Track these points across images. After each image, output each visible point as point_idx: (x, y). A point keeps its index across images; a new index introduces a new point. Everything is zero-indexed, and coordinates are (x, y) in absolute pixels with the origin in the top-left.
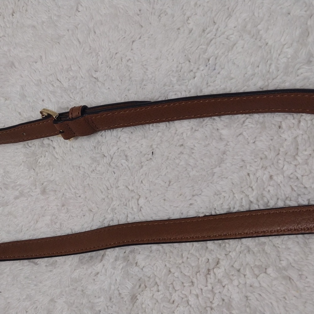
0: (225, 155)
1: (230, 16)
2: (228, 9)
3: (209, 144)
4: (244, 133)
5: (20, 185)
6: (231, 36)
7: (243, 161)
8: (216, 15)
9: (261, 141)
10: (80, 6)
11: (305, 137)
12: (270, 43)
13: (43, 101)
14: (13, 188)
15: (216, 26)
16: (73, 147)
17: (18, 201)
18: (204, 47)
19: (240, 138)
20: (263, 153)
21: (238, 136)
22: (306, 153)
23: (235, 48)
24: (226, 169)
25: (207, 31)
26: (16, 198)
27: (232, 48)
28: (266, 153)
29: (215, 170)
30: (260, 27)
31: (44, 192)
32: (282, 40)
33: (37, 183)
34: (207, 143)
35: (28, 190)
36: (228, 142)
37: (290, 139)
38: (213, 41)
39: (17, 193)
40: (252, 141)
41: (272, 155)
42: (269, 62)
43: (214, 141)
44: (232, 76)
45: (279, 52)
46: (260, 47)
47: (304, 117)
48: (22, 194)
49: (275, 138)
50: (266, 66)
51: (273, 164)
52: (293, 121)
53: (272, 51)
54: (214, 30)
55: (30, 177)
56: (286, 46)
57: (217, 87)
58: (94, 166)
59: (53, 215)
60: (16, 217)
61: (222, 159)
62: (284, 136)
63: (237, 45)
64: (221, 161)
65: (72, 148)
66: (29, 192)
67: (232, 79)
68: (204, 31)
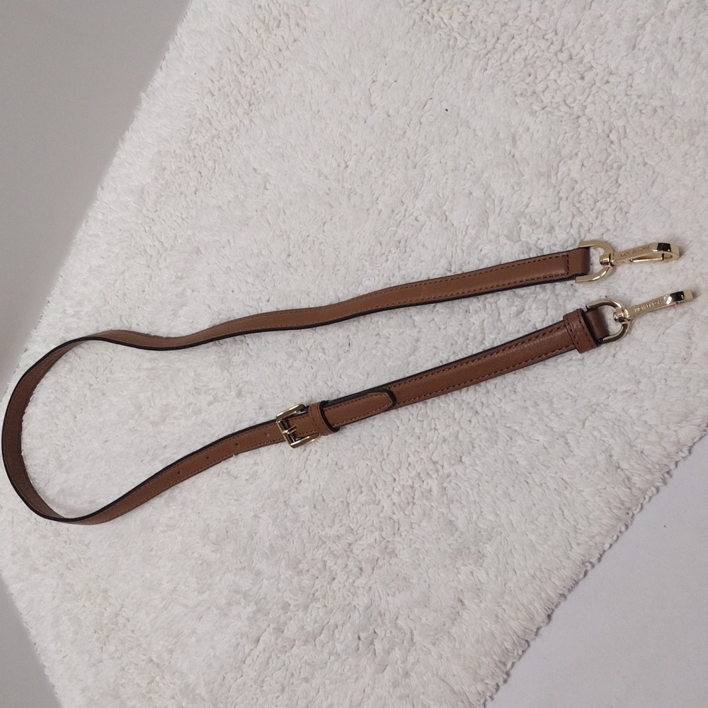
0: (418, 343)
1: (417, 196)
2: (415, 188)
3: (403, 332)
4: (436, 319)
5: (213, 389)
6: (419, 217)
7: (435, 348)
8: (402, 196)
9: (452, 326)
10: (268, 184)
11: (490, 320)
12: (455, 225)
13: (233, 291)
14: (205, 392)
15: (404, 207)
16: (268, 342)
17: (212, 407)
18: (393, 229)
19: (432, 324)
20: (453, 339)
21: (429, 322)
22: (492, 337)
23: (423, 229)
24: (420, 357)
25: (396, 212)
26: (210, 404)
27: (421, 230)
28: (455, 338)
29: (410, 359)
30: (444, 208)
31: (239, 394)
32: (467, 220)
33: (232, 385)
34: (401, 331)
35: (222, 394)
36: (421, 328)
37: (477, 323)
38: (402, 223)
39: (210, 398)
40: (443, 327)
41: (461, 340)
42: (455, 244)
43: (408, 328)
44: (422, 258)
45: (464, 233)
46: (447, 228)
47: (488, 300)
48: (216, 399)
49: (464, 322)
50: (452, 247)
51: (462, 349)
52: (479, 304)
53: (458, 233)
54: (403, 211)
55: (224, 379)
56: (470, 228)
57: (409, 271)
58: (290, 362)
59: (251, 420)
60: (211, 426)
61: (415, 346)
62: (472, 320)
63: (425, 226)
64: (415, 350)
65: (267, 344)
66: (223, 396)
67: (422, 261)
68: (393, 211)
